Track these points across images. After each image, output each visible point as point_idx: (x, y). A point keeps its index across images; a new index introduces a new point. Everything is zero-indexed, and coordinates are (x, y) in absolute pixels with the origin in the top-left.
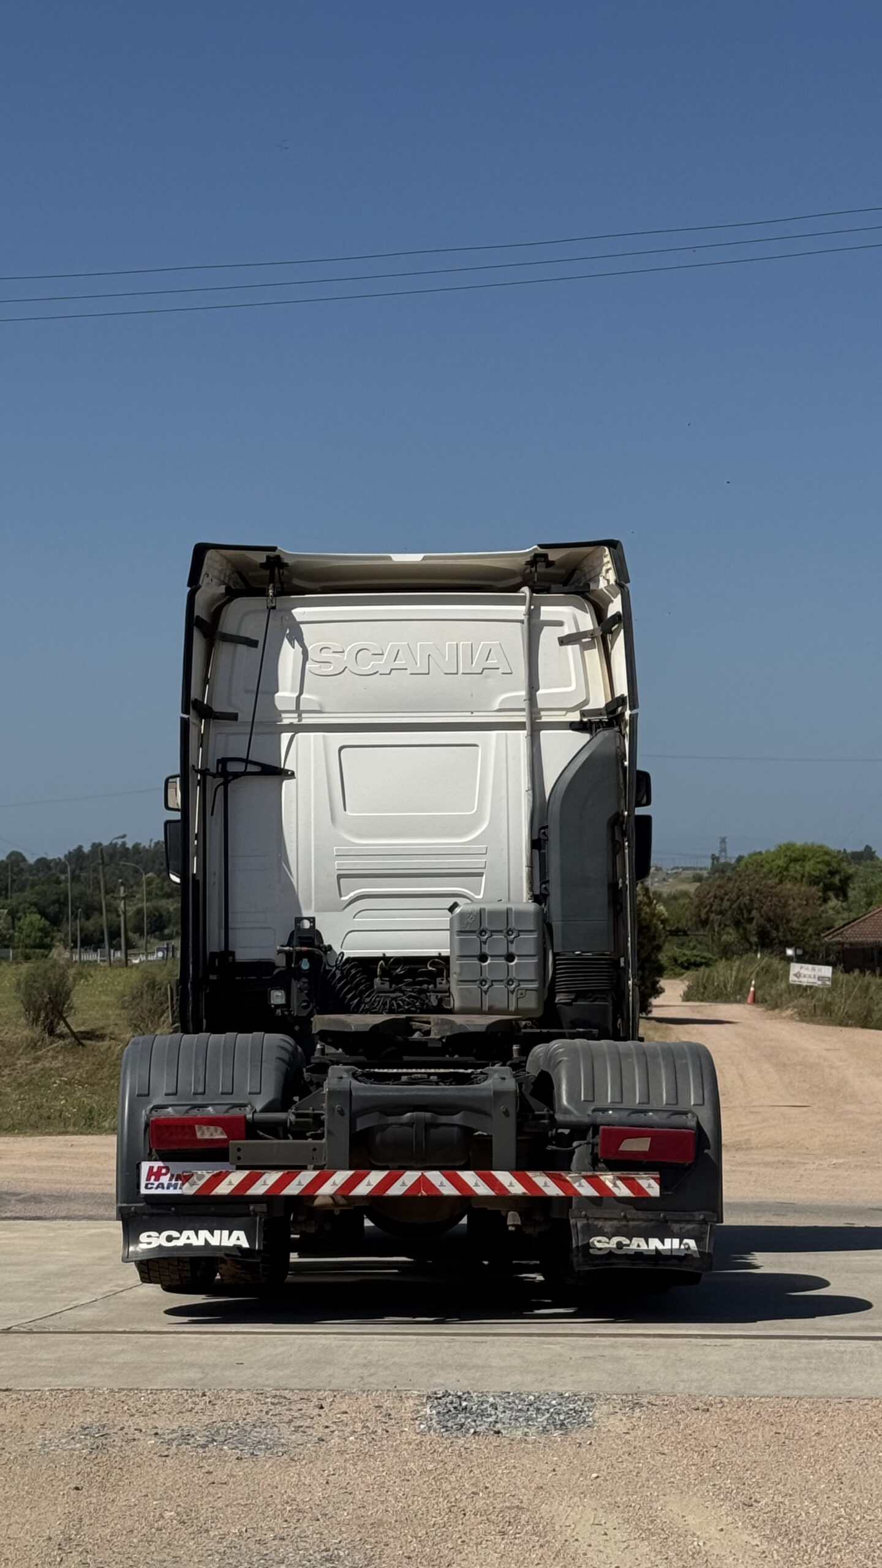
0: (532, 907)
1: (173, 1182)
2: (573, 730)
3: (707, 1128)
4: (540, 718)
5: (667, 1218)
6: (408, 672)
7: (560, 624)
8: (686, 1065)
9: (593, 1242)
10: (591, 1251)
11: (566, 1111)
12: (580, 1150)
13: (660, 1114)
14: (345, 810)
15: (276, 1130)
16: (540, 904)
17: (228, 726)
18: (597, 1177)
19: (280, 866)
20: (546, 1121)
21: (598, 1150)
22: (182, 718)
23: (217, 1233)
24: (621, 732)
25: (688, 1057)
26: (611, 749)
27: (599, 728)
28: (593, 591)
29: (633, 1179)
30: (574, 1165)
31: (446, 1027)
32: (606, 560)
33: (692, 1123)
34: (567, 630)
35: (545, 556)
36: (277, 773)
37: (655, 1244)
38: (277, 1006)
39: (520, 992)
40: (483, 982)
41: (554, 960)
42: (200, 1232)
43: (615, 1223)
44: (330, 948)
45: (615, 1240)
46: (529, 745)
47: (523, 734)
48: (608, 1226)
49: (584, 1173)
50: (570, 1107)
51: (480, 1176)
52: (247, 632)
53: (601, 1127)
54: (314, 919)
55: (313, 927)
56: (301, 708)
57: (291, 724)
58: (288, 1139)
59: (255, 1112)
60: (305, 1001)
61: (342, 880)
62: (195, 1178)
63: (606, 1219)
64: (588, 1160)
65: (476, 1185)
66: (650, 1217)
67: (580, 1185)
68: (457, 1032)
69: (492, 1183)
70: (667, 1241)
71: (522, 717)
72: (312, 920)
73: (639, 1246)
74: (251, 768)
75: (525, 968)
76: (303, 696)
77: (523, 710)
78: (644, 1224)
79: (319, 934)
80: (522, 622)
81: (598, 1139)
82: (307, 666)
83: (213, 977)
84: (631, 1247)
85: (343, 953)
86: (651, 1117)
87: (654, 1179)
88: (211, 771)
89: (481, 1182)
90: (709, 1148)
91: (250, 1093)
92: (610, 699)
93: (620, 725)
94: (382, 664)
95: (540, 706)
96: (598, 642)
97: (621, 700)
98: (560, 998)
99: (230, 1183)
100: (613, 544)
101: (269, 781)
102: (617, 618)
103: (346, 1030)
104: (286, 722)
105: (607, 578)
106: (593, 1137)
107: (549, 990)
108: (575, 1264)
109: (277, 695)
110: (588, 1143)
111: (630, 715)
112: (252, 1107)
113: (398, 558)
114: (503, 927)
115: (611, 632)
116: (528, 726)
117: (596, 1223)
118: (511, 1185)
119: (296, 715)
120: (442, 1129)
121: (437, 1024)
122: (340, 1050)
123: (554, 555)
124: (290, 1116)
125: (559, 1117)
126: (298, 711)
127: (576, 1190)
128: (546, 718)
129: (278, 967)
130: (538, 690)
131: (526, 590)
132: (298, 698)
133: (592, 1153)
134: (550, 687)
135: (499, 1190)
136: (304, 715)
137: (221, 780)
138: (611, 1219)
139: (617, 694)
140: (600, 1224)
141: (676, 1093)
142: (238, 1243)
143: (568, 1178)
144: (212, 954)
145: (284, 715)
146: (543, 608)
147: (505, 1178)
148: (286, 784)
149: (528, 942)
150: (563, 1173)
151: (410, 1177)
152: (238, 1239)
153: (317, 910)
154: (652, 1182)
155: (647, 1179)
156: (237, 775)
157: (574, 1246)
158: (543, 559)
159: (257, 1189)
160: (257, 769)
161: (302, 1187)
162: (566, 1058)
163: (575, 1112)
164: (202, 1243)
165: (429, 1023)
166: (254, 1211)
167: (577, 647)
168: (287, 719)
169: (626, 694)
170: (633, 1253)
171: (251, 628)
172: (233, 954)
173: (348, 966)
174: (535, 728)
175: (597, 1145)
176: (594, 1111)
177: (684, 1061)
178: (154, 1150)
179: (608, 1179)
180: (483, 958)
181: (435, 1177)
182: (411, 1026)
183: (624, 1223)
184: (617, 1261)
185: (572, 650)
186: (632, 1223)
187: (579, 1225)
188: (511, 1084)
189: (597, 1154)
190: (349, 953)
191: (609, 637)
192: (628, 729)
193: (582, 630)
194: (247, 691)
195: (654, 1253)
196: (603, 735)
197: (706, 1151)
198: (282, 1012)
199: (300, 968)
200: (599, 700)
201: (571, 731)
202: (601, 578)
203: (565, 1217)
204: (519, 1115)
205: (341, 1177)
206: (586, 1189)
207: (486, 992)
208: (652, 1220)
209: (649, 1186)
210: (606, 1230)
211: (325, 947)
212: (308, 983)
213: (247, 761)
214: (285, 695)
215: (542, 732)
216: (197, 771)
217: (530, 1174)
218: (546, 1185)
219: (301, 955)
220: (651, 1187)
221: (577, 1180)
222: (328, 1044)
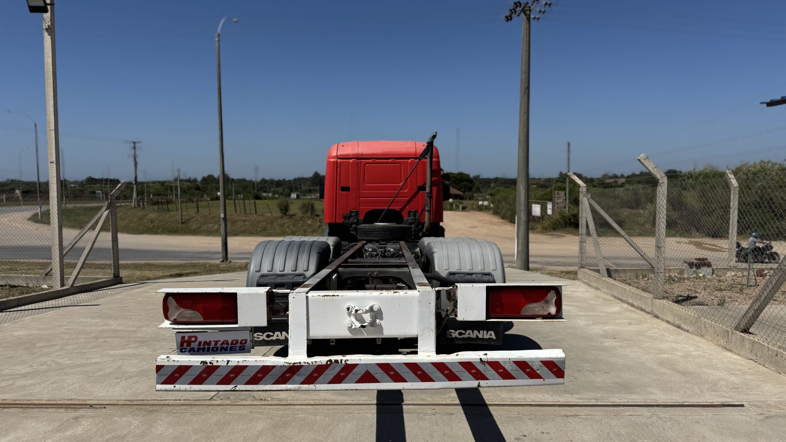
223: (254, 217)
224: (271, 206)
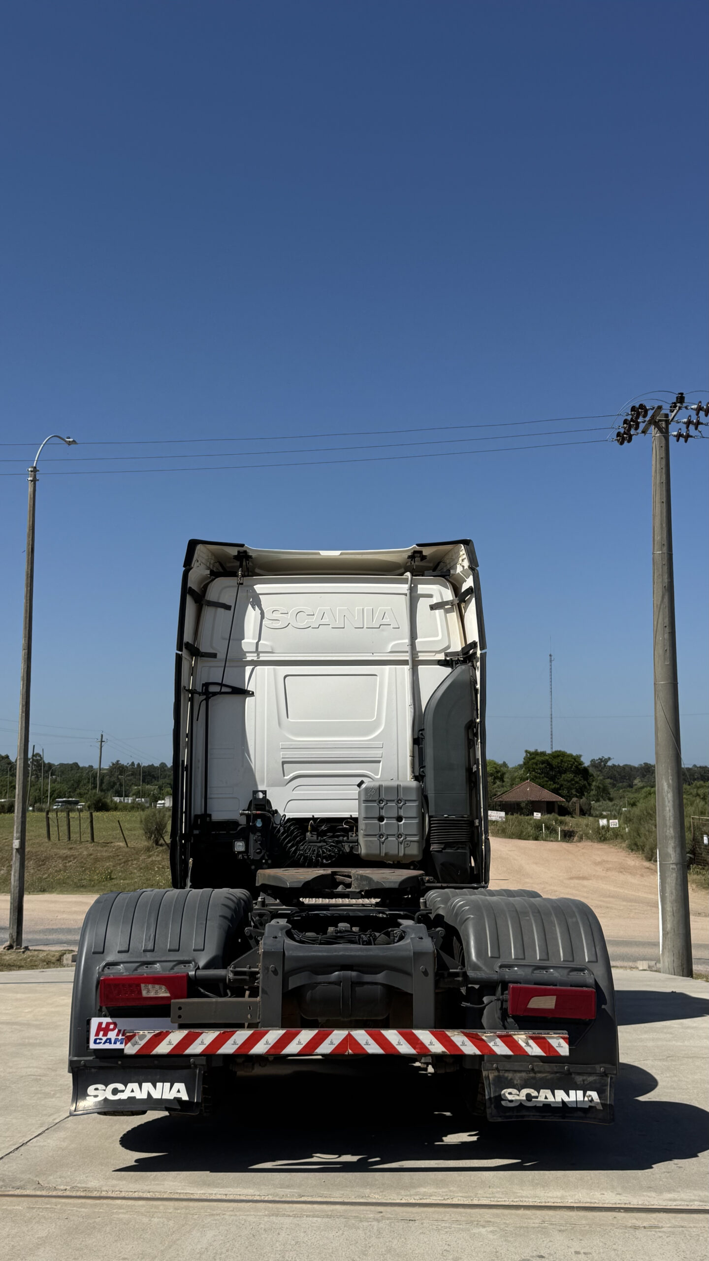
0: (414, 784)
1: (120, 1037)
2: (440, 665)
3: (603, 984)
4: (418, 657)
5: (571, 1070)
6: (331, 626)
7: (431, 596)
8: (577, 922)
9: (504, 1094)
10: (503, 1103)
11: (476, 967)
12: (490, 1005)
13: (560, 970)
14: (288, 717)
15: (215, 987)
16: (420, 782)
17: (210, 662)
18: (510, 1036)
19: (244, 755)
20: (460, 979)
21: (508, 1005)
22: (177, 654)
23: (159, 1085)
24: (473, 666)
25: (577, 914)
26: (467, 677)
27: (458, 663)
28: (453, 575)
29: (544, 1038)
30: (484, 1021)
31: (365, 883)
32: (461, 553)
33: (591, 981)
34: (435, 600)
35: (421, 552)
36: (243, 693)
37: (561, 1095)
38: (239, 853)
39: (406, 843)
40: (381, 835)
41: (430, 821)
42: (144, 1085)
43: (524, 1075)
44: (276, 811)
45: (525, 1092)
46: (411, 675)
47: (407, 669)
48: (518, 1078)
49: (499, 1033)
50: (480, 964)
51: (401, 1034)
52: (223, 600)
53: (511, 985)
54: (266, 791)
55: (265, 797)
56: (259, 650)
57: (252, 661)
58: (226, 995)
59: (198, 968)
60: (259, 849)
61: (285, 765)
62: (137, 1038)
63: (515, 1071)
64: (498, 1014)
65: (399, 1044)
66: (555, 1069)
67: (495, 1045)
68: (374, 888)
69: (413, 1041)
70: (572, 1093)
71: (407, 657)
72: (264, 792)
73: (546, 1098)
74: (224, 689)
75: (410, 825)
76: (261, 642)
77: (407, 652)
78: (550, 1076)
79: (268, 802)
80: (406, 595)
81: (507, 996)
82: (263, 623)
83: (196, 832)
84: (539, 1099)
85: (285, 815)
86: (552, 974)
87: (564, 1038)
88: (198, 690)
89: (403, 1041)
90: (605, 1004)
91: (195, 950)
92: (464, 645)
93: (473, 662)
94: (314, 621)
95: (418, 649)
96: (456, 608)
97: (474, 645)
98: (434, 847)
99: (170, 1043)
100: (466, 542)
101: (236, 698)
102: (470, 591)
103: (282, 885)
104: (249, 659)
105: (462, 564)
106: (502, 994)
107: (426, 842)
108: (488, 1116)
109: (243, 641)
110: (498, 1000)
111: (481, 654)
112: (196, 964)
113: (326, 554)
114: (395, 797)
115: (465, 602)
116: (410, 662)
117: (506, 1075)
118: (431, 1043)
119: (256, 655)
120: (366, 987)
121: (357, 879)
122: (278, 901)
123: (426, 551)
124: (228, 973)
125: (471, 974)
126: (257, 651)
127: (491, 1050)
128: (422, 657)
129: (241, 825)
130: (417, 639)
131: (408, 574)
132: (257, 644)
133: (501, 1008)
134: (424, 638)
135: (420, 1049)
136: (261, 655)
137: (204, 697)
138: (520, 1071)
139: (469, 641)
140: (509, 1075)
141: (572, 949)
142: (179, 1095)
143: (484, 1038)
144: (197, 816)
145: (247, 655)
146: (419, 586)
147: (425, 1036)
148: (249, 700)
149: (412, 808)
150: (479, 1032)
151: (338, 1036)
152: (179, 1091)
153: (268, 786)
154: (562, 1041)
155: (557, 1038)
156: (215, 694)
157: (487, 1097)
158: (418, 555)
159: (195, 1049)
160: (229, 690)
161: (237, 1047)
162: (472, 916)
163: (484, 968)
164: (145, 1096)
165: (350, 877)
166: (194, 1063)
167: (442, 611)
168: (250, 657)
169: (477, 640)
170: (541, 1105)
171: (227, 599)
172: (210, 816)
173: (288, 824)
174: (415, 664)
175: (506, 1001)
176: (501, 967)
177: (574, 920)
178: (104, 1008)
179: (521, 1038)
180: (381, 819)
181: (361, 1036)
182: (335, 879)
183: (532, 1075)
184: (527, 1113)
185: (439, 613)
186: (539, 1075)
187: (491, 1077)
188: (428, 945)
189: (506, 1010)
190: (290, 815)
191: (463, 605)
192: (479, 664)
193: (445, 600)
194: (224, 639)
195: (561, 1105)
196: (460, 668)
197: (603, 1006)
198: (243, 856)
199: (255, 826)
200: (457, 646)
201: (439, 666)
202: (458, 566)
203: (477, 1068)
204: (436, 974)
205: (274, 1035)
206: (500, 1048)
207: (383, 843)
208: (556, 1073)
209: (559, 1045)
210: (515, 1082)
211: (273, 811)
212: (261, 836)
213: (221, 685)
214: (248, 642)
215: (419, 667)
216: (189, 691)
217: (449, 1033)
218: (463, 1044)
219: (256, 817)
220: (563, 1048)
221: (491, 1040)
222: (268, 895)
223: (86, 850)
224: (126, 825)
